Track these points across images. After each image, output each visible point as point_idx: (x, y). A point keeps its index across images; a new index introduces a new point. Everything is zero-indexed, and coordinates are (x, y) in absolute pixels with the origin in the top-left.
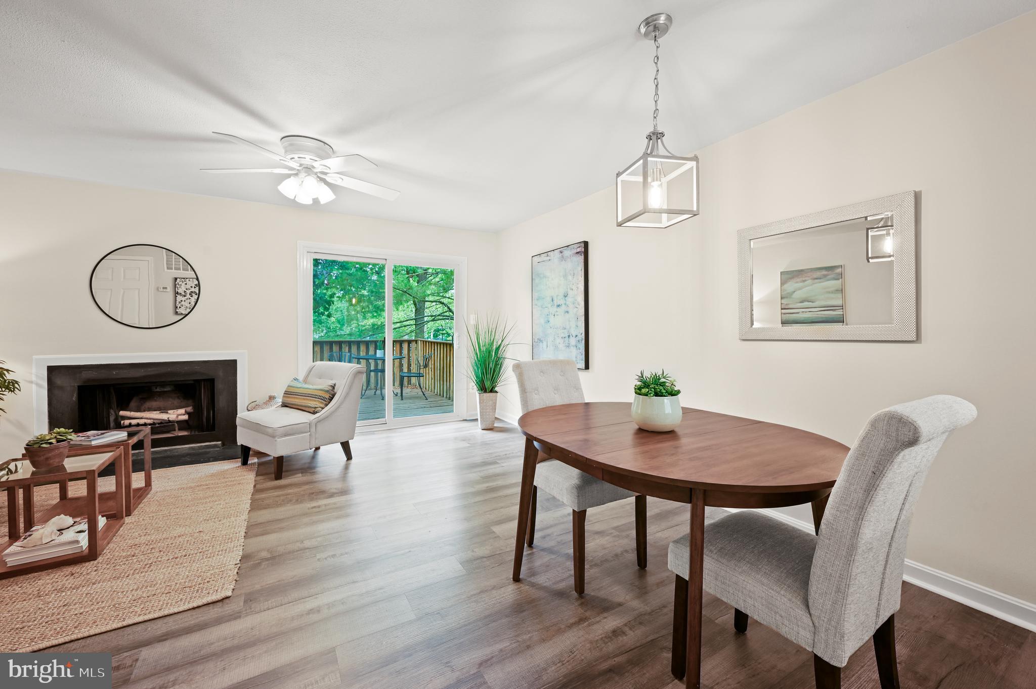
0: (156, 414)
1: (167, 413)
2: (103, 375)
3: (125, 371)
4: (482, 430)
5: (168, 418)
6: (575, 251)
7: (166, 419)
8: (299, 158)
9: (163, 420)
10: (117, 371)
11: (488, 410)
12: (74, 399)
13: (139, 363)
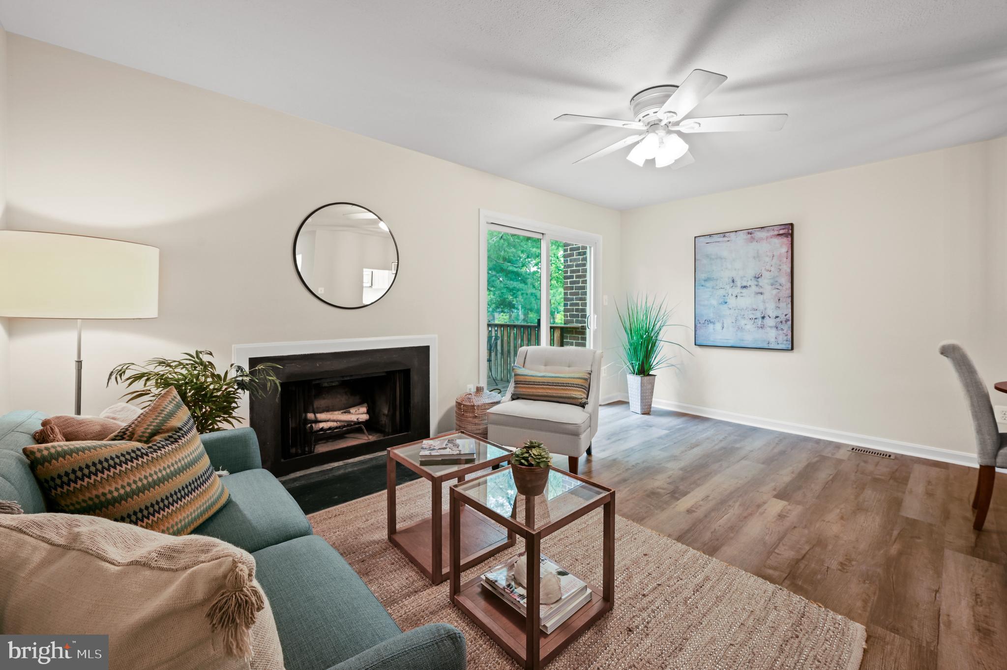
0: (338, 414)
1: (349, 412)
2: (307, 368)
3: (329, 363)
4: (643, 414)
5: (358, 419)
6: (776, 233)
7: (356, 420)
8: (654, 113)
9: (352, 421)
10: (321, 363)
11: (647, 394)
12: (277, 400)
13: (342, 352)
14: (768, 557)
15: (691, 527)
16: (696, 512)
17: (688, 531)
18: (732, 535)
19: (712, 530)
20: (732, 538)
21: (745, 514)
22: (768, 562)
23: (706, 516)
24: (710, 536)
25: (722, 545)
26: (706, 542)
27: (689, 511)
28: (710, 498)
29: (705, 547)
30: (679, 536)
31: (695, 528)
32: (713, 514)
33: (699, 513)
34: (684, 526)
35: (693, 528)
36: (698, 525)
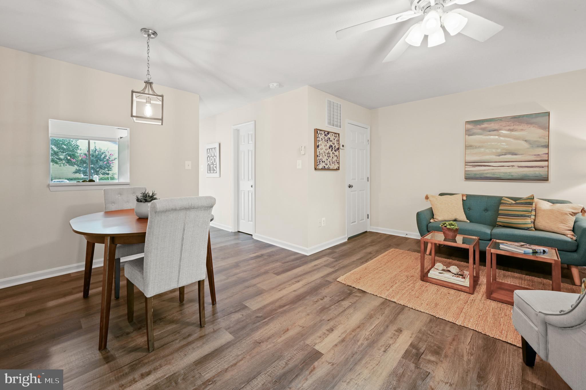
14: (357, 301)
15: (397, 316)
16: (394, 330)
17: (398, 314)
18: (372, 312)
19: (384, 315)
20: (373, 310)
21: (358, 330)
22: (358, 299)
23: (387, 326)
24: (385, 311)
25: (379, 306)
26: (387, 307)
27: (400, 331)
28: (383, 349)
29: (388, 304)
30: (403, 310)
31: (394, 316)
32: (382, 329)
33: (392, 329)
34: (401, 317)
35: (396, 316)
36: (393, 318)
